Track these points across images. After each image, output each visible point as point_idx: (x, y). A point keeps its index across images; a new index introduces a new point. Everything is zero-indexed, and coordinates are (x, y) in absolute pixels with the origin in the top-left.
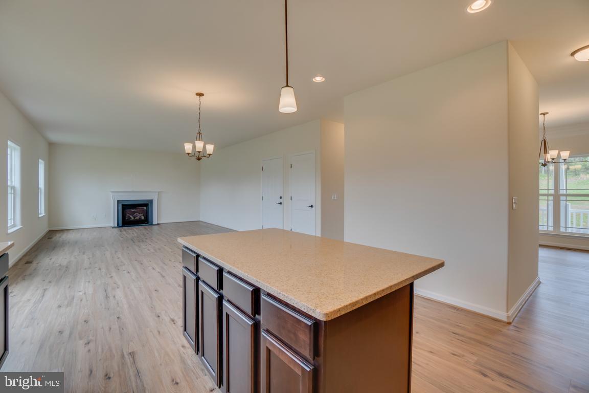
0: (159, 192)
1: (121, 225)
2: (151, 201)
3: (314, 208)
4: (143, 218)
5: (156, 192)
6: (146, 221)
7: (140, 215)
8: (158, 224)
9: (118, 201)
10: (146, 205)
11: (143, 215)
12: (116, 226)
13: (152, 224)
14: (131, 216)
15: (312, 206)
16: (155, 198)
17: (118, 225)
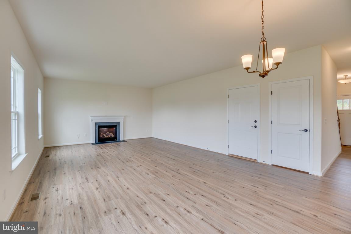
0: (125, 116)
1: (97, 142)
2: (119, 123)
3: (308, 131)
4: (113, 136)
5: (123, 116)
6: (115, 138)
7: (111, 134)
8: (124, 141)
9: (95, 123)
10: (115, 126)
11: (113, 134)
12: (94, 142)
13: (119, 141)
14: (104, 135)
15: (306, 131)
16: (122, 121)
17: (95, 142)
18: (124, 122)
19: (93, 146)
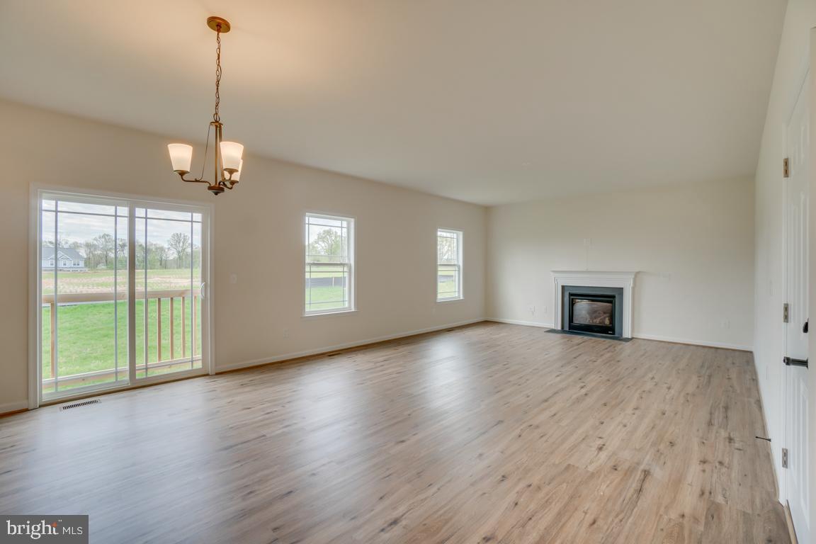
1: (567, 328)
2: (621, 290)
4: (606, 321)
5: (631, 272)
6: (607, 328)
7: (601, 315)
9: (563, 287)
10: (612, 298)
11: (608, 317)
12: (559, 328)
16: (627, 286)
17: (563, 328)
18: (634, 288)
19: (557, 338)
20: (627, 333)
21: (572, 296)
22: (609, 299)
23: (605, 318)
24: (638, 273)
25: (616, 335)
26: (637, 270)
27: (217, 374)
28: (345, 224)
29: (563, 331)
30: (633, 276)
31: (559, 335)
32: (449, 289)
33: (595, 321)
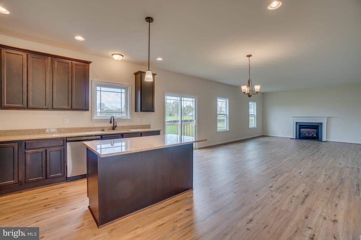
0: (328, 118)
1: (298, 137)
2: (321, 124)
6: (317, 137)
8: (326, 141)
9: (296, 123)
13: (321, 141)
14: (306, 133)
16: (324, 122)
18: (327, 123)
19: (294, 141)
20: (324, 139)
21: (301, 126)
22: (317, 127)
23: (314, 134)
24: (329, 117)
25: (319, 140)
26: (329, 116)
27: (199, 149)
28: (225, 101)
29: (296, 138)
30: (327, 118)
31: (295, 140)
32: (253, 123)
33: (310, 135)
